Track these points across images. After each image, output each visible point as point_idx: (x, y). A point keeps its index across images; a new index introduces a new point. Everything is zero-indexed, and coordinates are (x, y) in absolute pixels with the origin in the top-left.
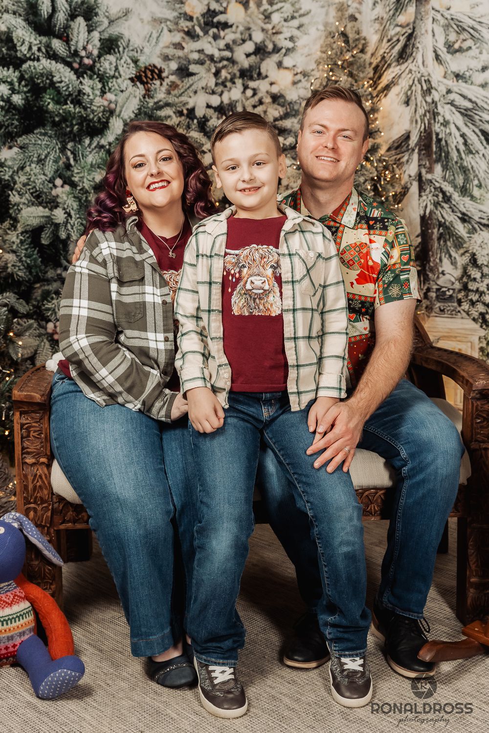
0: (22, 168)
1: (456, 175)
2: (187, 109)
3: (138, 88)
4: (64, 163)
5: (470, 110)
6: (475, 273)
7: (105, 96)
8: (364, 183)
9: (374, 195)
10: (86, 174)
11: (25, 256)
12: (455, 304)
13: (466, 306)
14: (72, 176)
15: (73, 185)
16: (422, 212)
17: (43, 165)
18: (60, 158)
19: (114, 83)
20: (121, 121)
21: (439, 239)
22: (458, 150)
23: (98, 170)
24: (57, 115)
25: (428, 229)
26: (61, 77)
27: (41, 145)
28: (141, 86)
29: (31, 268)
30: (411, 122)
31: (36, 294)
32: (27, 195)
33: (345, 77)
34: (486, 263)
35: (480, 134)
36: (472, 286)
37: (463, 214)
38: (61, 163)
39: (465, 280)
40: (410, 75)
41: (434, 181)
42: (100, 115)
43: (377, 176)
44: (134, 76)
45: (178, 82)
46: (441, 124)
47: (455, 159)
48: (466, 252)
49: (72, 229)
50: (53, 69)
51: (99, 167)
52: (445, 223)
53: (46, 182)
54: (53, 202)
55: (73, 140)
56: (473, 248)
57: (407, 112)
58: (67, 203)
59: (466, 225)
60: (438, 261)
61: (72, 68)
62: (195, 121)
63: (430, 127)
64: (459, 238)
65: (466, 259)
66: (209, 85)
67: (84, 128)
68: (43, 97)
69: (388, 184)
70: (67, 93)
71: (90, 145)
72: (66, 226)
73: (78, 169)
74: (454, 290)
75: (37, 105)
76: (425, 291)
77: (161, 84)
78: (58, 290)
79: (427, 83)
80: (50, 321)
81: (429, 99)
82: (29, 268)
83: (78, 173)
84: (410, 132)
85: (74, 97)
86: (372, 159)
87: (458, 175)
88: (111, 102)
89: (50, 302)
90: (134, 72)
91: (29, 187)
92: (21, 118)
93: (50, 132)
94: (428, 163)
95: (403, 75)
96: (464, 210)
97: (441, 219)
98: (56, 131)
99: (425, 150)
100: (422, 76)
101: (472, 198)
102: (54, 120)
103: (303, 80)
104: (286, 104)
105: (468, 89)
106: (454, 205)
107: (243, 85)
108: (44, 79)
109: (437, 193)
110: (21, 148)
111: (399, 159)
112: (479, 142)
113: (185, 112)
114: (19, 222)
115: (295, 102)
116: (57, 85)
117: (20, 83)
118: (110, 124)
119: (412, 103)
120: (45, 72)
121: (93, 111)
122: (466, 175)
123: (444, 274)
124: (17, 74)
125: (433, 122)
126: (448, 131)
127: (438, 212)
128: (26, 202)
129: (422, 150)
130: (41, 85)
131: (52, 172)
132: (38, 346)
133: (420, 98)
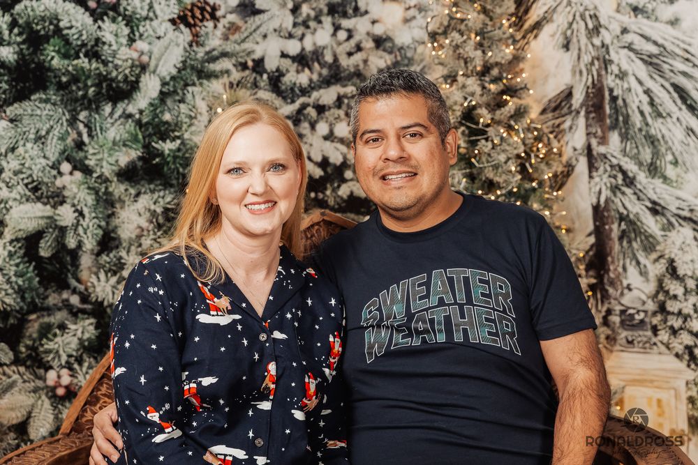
0: (13, 149)
1: (640, 148)
2: (253, 60)
3: (182, 32)
4: (73, 140)
5: (656, 56)
6: (675, 288)
7: (134, 45)
8: (506, 162)
9: (521, 179)
10: (106, 155)
11: (15, 275)
12: (649, 333)
13: (664, 336)
14: (86, 158)
15: (87, 171)
16: (594, 201)
17: (43, 143)
18: (69, 133)
19: (148, 26)
20: (157, 79)
21: (621, 238)
22: (642, 113)
23: (124, 149)
24: (64, 74)
25: (604, 224)
26: (70, 21)
27: (40, 116)
28: (186, 31)
29: (24, 293)
30: (574, 73)
31: (30, 330)
32: (19, 187)
33: (475, 14)
34: (690, 273)
35: (671, 90)
36: (672, 306)
37: (654, 203)
38: (69, 141)
39: (661, 297)
40: (569, 8)
41: (609, 156)
42: (127, 72)
43: (525, 152)
44: (175, 16)
45: (240, 23)
46: (616, 76)
47: (638, 125)
48: (661, 257)
49: (85, 233)
50: (60, 11)
51: (125, 145)
52: (628, 216)
53: (48, 168)
54: (58, 196)
55: (88, 108)
56: (671, 252)
57: (567, 59)
58: (78, 196)
59: (658, 218)
60: (620, 270)
61: (87, 8)
62: (265, 76)
63: (600, 81)
64: (649, 237)
65: (660, 267)
66: (284, 26)
67: (104, 91)
68: (45, 49)
69: (541, 162)
70: (79, 43)
71: (111, 114)
72: (75, 230)
73: (94, 148)
74: (645, 312)
75: (36, 60)
76: (603, 314)
77: (215, 27)
78: (64, 323)
79: (594, 19)
80: (51, 368)
81: (597, 42)
82: (21, 292)
83: (94, 154)
84: (572, 87)
85: (89, 47)
86: (516, 127)
87: (643, 147)
88: (142, 53)
89: (51, 340)
90: (177, 11)
91: (22, 176)
92: (13, 80)
93: (54, 97)
94: (599, 131)
95: (559, 9)
96: (654, 197)
97: (622, 210)
98: (63, 95)
99: (595, 112)
100: (586, 10)
101: (665, 179)
102: (60, 81)
103: (418, 17)
104: (395, 50)
105: (652, 28)
106: (640, 190)
107: (334, 24)
108: (47, 24)
109: (614, 172)
110: (12, 121)
111: (559, 126)
112: (671, 101)
113: (250, 64)
114: (7, 226)
115: (408, 47)
116: (65, 32)
117: (11, 31)
118: (141, 85)
119: (574, 46)
120: (48, 14)
121: (116, 67)
122: (655, 147)
123: (630, 290)
124: (7, 18)
125: (603, 72)
126: (626, 86)
127: (617, 200)
128: (18, 197)
129: (591, 112)
130: (42, 33)
131: (57, 155)
132: (33, 406)
133: (584, 40)
